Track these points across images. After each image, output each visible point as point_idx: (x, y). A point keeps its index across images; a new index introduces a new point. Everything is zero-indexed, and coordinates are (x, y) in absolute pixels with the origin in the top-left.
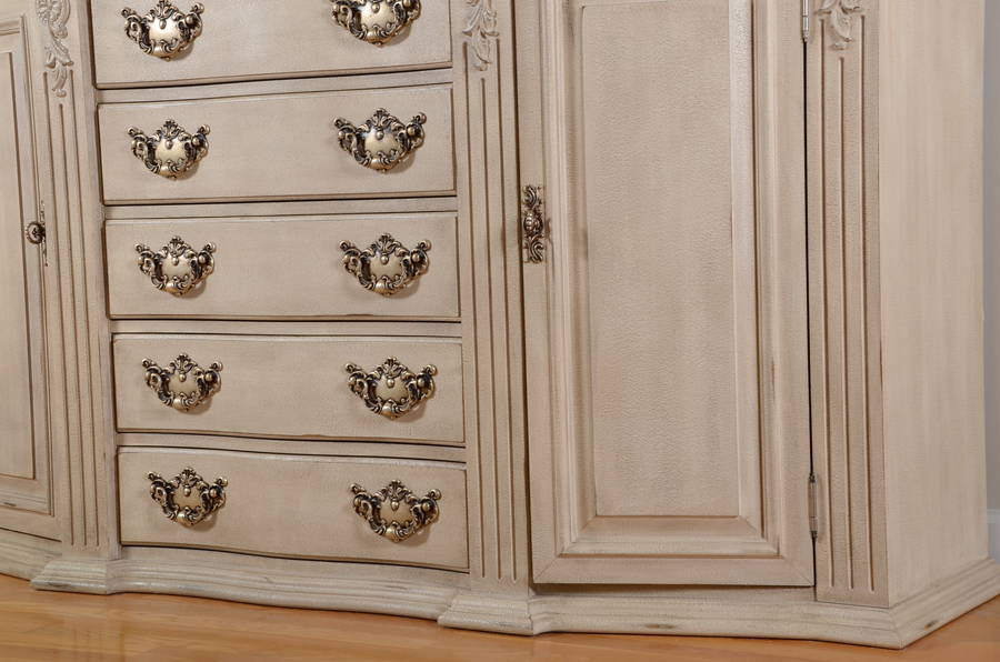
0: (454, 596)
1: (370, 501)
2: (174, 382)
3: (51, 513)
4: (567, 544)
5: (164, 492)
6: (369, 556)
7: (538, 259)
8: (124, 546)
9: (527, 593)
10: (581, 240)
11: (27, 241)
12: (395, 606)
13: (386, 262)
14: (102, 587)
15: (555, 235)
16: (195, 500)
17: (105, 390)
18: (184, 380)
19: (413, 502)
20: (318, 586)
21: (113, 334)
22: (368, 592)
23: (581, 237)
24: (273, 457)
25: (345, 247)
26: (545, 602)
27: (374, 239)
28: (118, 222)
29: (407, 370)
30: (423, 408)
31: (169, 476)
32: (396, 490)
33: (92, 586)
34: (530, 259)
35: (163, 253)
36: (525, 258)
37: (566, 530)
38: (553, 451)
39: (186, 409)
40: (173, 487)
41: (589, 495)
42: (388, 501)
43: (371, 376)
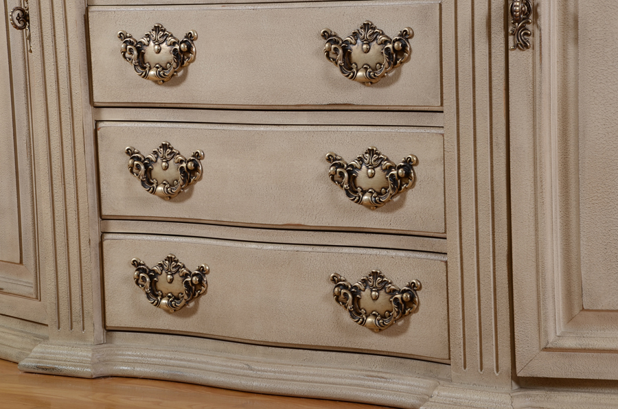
0: (435, 387)
1: (350, 290)
2: (157, 170)
3: (38, 298)
4: (552, 338)
5: (147, 278)
6: (349, 345)
7: (524, 46)
8: (109, 331)
9: (509, 386)
10: (572, 25)
11: (11, 27)
12: (375, 396)
13: (368, 51)
14: (88, 371)
15: (544, 20)
16: (178, 287)
17: (90, 177)
18: (166, 168)
19: (393, 292)
20: (298, 374)
21: (97, 122)
22: (348, 381)
23: (571, 23)
24: (254, 246)
25: (326, 35)
26: (529, 396)
27: (356, 26)
28: (100, 8)
29: (387, 160)
30: (404, 198)
31: (152, 263)
32: (376, 280)
33: (78, 370)
34: (516, 46)
35: (145, 41)
36: (511, 45)
37: (551, 324)
38: (537, 243)
39: (169, 197)
40: (156, 274)
41: (575, 288)
42: (368, 291)
43: (352, 166)
